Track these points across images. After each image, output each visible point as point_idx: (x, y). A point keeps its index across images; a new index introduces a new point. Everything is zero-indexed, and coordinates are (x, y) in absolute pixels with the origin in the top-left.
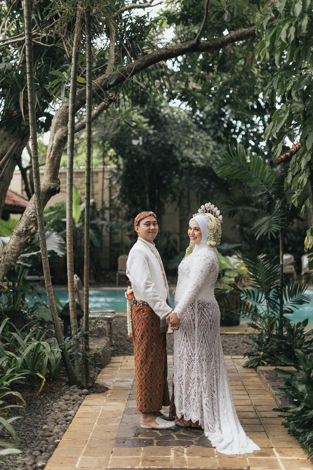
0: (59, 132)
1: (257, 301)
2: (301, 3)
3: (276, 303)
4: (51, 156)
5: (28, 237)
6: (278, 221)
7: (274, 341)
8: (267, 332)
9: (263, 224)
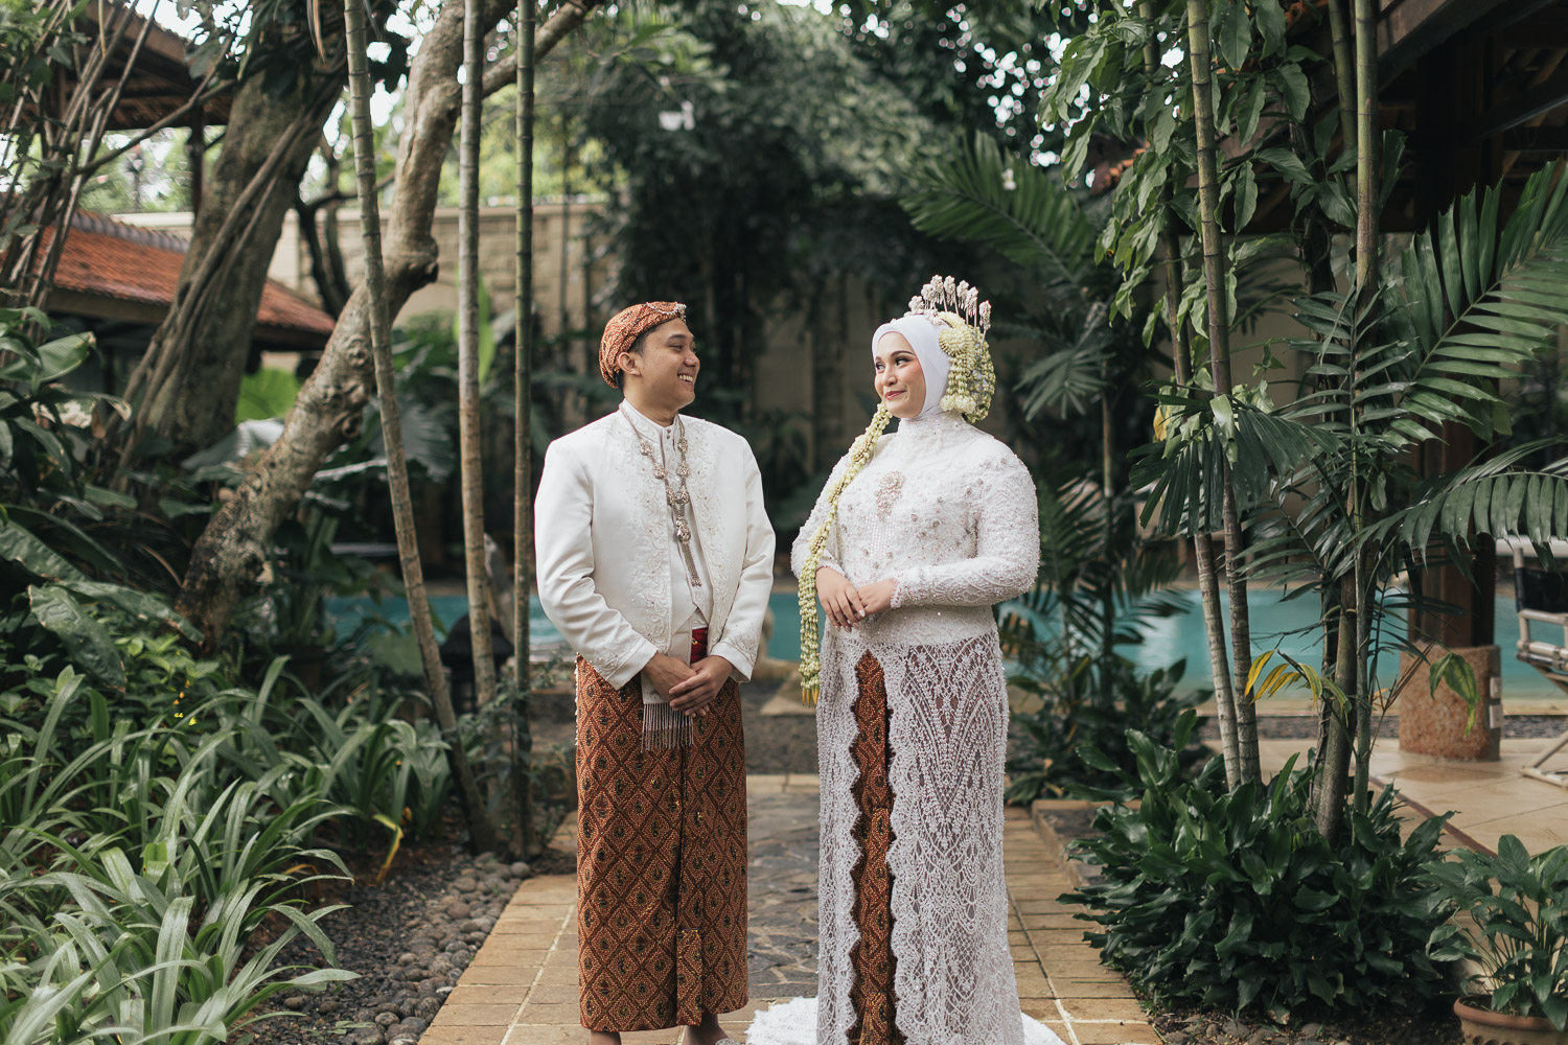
0: (435, 97)
1: (1034, 608)
3: (1092, 613)
4: (411, 169)
5: (343, 415)
6: (1092, 364)
7: (1086, 727)
8: (1066, 701)
9: (1049, 373)
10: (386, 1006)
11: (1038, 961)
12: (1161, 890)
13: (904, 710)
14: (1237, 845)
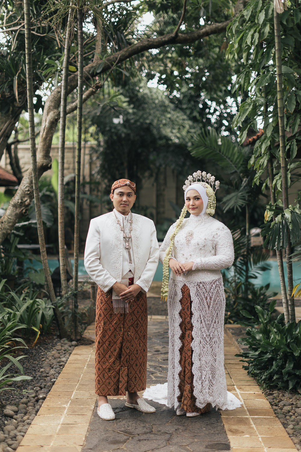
0: (51, 114)
2: (264, 13)
3: (242, 269)
4: (44, 136)
5: (23, 208)
6: (244, 196)
7: (240, 303)
8: (234, 295)
9: (230, 199)
10: (37, 385)
11: (229, 374)
12: (266, 353)
13: (196, 301)
14: (289, 341)
